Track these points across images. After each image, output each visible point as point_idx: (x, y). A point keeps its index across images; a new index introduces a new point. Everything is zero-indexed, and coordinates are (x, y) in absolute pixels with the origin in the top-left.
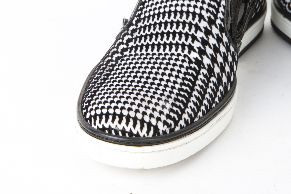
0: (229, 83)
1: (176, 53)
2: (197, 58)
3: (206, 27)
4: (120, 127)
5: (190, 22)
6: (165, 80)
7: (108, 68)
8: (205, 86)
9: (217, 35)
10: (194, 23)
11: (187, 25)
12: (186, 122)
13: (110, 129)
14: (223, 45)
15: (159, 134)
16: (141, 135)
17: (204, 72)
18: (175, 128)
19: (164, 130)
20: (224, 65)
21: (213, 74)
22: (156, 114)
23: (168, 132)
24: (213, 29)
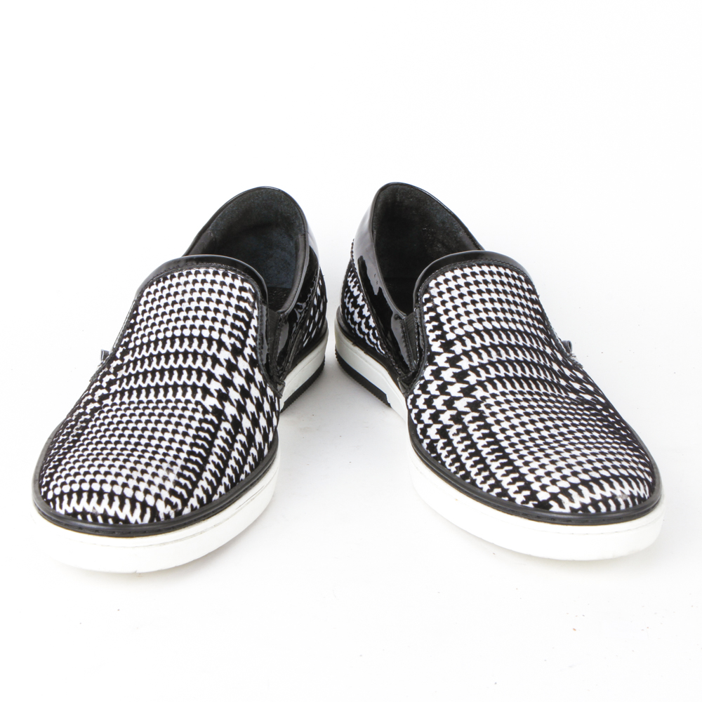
0: (266, 445)
1: (183, 399)
2: (215, 406)
3: (229, 359)
4: (100, 510)
5: (205, 352)
6: (167, 439)
7: (79, 425)
8: (229, 448)
9: (246, 371)
10: (210, 353)
11: (199, 357)
12: (200, 500)
13: (84, 513)
14: (256, 386)
15: (159, 519)
16: (132, 520)
17: (226, 427)
18: (183, 509)
19: (167, 513)
20: (257, 416)
21: (240, 430)
22: (154, 490)
23: (173, 516)
24: (239, 362)
